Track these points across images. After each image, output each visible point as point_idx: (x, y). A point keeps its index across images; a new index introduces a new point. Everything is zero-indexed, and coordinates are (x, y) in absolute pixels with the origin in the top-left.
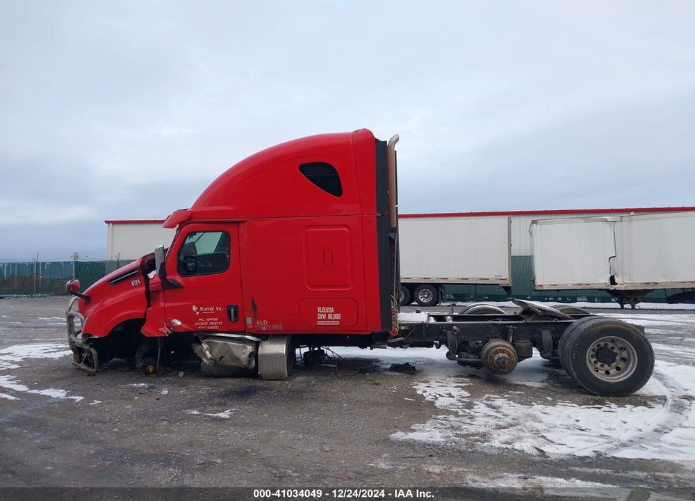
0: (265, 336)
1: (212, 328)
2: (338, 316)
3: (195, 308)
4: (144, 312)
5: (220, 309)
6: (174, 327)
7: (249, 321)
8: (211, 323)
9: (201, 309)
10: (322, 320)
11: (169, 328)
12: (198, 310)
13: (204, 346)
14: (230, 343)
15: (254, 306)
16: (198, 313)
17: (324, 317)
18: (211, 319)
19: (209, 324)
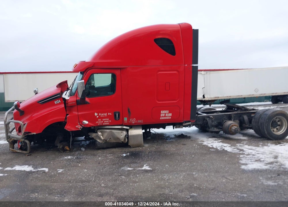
0: (132, 126)
1: (105, 124)
2: (170, 115)
3: (96, 114)
4: (65, 118)
5: (110, 114)
6: (84, 125)
7: (126, 119)
8: (105, 122)
9: (100, 114)
10: (163, 117)
11: (81, 125)
12: (98, 115)
13: (99, 133)
14: (113, 131)
15: (129, 111)
16: (98, 117)
17: (164, 115)
18: (105, 119)
19: (104, 122)
